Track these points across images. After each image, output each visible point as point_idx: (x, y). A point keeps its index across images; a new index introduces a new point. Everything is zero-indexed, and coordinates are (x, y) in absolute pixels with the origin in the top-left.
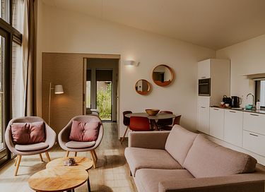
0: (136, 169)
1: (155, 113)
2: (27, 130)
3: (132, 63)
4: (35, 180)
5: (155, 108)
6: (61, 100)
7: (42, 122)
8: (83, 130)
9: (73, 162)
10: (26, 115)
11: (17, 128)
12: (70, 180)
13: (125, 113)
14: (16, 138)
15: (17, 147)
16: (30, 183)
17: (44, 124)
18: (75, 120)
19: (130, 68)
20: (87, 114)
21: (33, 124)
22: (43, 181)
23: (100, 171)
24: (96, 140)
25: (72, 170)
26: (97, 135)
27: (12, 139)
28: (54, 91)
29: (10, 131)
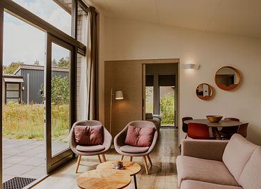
0: (182, 180)
1: (218, 119)
2: (87, 133)
3: (192, 66)
4: (82, 178)
5: (218, 115)
6: (122, 106)
7: (101, 126)
8: (138, 135)
9: (121, 166)
10: (89, 119)
11: (79, 130)
12: (112, 182)
13: (184, 119)
14: (77, 139)
15: (79, 147)
16: (78, 180)
17: (102, 127)
18: (131, 125)
19: (190, 71)
20: (147, 119)
21: (93, 127)
22: (88, 180)
23: (152, 177)
24: (150, 146)
25: (117, 173)
26: (151, 141)
27: (75, 140)
28: (114, 96)
29: (73, 133)
